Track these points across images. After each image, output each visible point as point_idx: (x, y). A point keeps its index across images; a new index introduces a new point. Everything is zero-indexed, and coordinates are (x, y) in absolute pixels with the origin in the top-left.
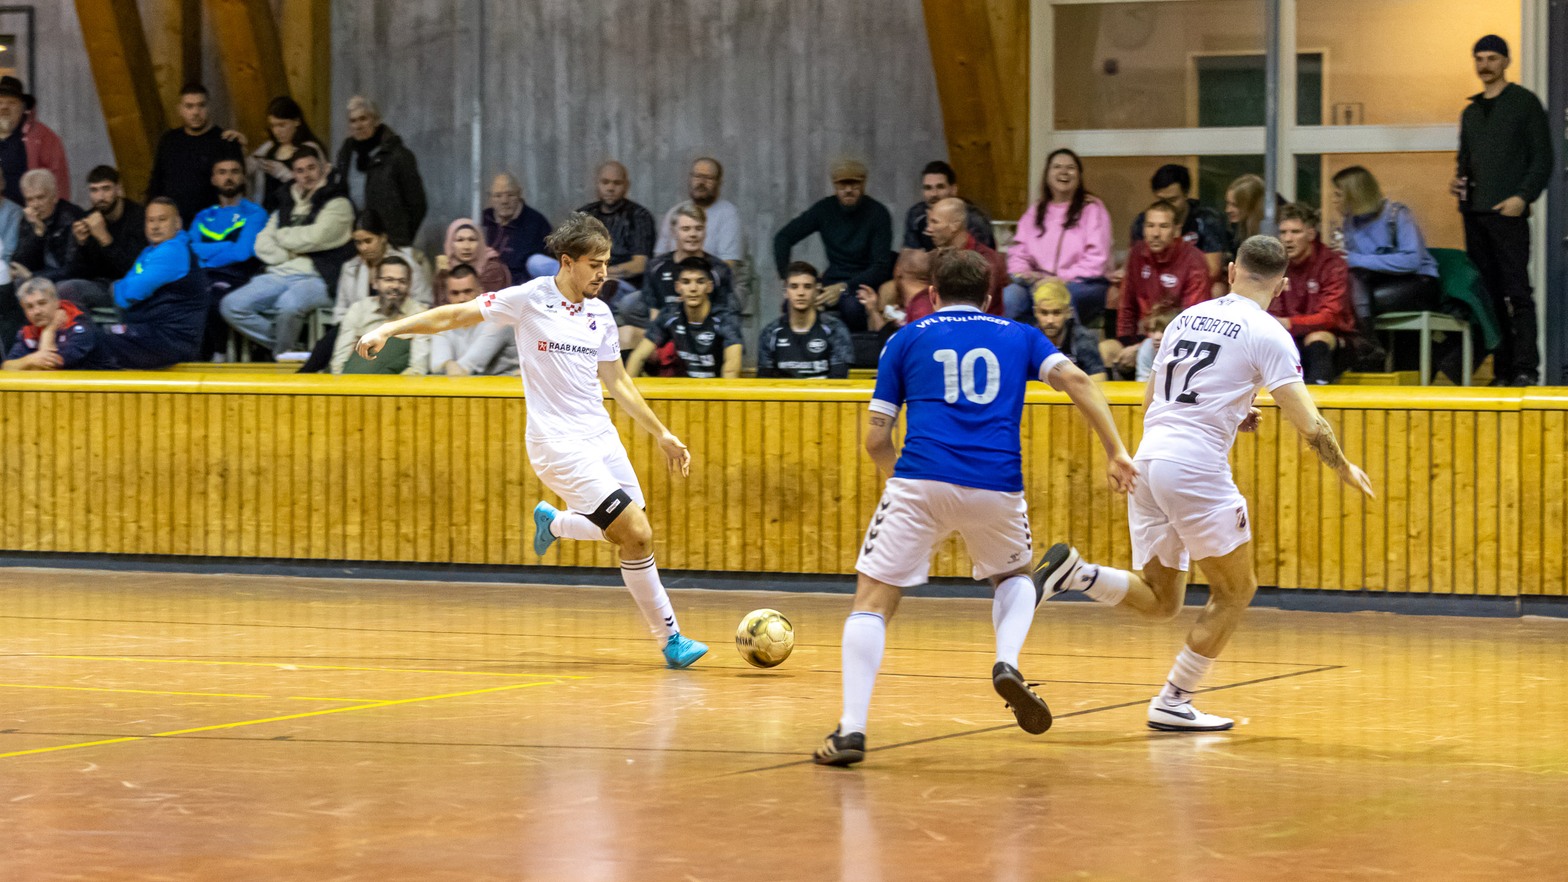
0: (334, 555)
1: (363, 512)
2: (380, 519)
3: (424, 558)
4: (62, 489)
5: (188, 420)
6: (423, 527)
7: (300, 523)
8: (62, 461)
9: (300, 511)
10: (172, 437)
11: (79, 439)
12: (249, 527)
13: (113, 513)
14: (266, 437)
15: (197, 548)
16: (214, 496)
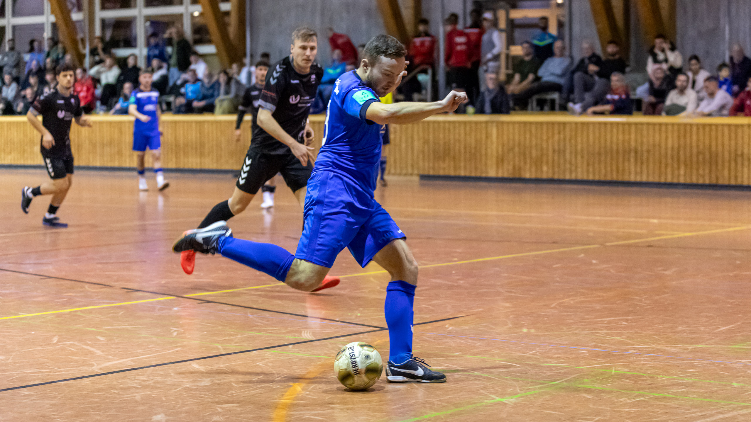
0: (675, 181)
1: (686, 165)
2: (691, 169)
3: (707, 182)
4: (579, 157)
5: (623, 133)
6: (707, 171)
7: (663, 169)
8: (579, 147)
9: (663, 166)
10: (618, 139)
11: (585, 140)
12: (645, 171)
13: (597, 166)
14: (651, 139)
15: (626, 178)
16: (632, 160)
